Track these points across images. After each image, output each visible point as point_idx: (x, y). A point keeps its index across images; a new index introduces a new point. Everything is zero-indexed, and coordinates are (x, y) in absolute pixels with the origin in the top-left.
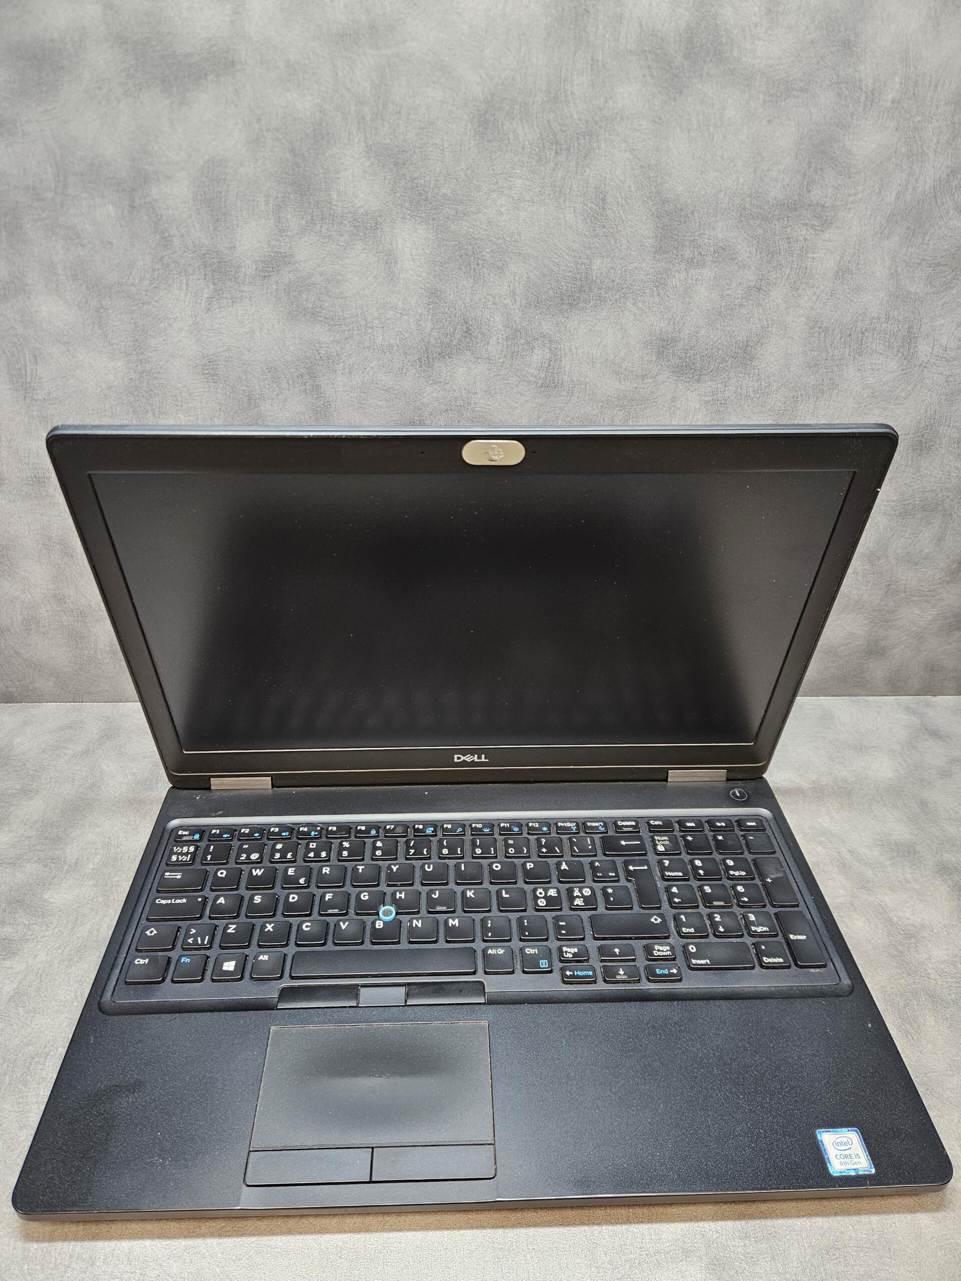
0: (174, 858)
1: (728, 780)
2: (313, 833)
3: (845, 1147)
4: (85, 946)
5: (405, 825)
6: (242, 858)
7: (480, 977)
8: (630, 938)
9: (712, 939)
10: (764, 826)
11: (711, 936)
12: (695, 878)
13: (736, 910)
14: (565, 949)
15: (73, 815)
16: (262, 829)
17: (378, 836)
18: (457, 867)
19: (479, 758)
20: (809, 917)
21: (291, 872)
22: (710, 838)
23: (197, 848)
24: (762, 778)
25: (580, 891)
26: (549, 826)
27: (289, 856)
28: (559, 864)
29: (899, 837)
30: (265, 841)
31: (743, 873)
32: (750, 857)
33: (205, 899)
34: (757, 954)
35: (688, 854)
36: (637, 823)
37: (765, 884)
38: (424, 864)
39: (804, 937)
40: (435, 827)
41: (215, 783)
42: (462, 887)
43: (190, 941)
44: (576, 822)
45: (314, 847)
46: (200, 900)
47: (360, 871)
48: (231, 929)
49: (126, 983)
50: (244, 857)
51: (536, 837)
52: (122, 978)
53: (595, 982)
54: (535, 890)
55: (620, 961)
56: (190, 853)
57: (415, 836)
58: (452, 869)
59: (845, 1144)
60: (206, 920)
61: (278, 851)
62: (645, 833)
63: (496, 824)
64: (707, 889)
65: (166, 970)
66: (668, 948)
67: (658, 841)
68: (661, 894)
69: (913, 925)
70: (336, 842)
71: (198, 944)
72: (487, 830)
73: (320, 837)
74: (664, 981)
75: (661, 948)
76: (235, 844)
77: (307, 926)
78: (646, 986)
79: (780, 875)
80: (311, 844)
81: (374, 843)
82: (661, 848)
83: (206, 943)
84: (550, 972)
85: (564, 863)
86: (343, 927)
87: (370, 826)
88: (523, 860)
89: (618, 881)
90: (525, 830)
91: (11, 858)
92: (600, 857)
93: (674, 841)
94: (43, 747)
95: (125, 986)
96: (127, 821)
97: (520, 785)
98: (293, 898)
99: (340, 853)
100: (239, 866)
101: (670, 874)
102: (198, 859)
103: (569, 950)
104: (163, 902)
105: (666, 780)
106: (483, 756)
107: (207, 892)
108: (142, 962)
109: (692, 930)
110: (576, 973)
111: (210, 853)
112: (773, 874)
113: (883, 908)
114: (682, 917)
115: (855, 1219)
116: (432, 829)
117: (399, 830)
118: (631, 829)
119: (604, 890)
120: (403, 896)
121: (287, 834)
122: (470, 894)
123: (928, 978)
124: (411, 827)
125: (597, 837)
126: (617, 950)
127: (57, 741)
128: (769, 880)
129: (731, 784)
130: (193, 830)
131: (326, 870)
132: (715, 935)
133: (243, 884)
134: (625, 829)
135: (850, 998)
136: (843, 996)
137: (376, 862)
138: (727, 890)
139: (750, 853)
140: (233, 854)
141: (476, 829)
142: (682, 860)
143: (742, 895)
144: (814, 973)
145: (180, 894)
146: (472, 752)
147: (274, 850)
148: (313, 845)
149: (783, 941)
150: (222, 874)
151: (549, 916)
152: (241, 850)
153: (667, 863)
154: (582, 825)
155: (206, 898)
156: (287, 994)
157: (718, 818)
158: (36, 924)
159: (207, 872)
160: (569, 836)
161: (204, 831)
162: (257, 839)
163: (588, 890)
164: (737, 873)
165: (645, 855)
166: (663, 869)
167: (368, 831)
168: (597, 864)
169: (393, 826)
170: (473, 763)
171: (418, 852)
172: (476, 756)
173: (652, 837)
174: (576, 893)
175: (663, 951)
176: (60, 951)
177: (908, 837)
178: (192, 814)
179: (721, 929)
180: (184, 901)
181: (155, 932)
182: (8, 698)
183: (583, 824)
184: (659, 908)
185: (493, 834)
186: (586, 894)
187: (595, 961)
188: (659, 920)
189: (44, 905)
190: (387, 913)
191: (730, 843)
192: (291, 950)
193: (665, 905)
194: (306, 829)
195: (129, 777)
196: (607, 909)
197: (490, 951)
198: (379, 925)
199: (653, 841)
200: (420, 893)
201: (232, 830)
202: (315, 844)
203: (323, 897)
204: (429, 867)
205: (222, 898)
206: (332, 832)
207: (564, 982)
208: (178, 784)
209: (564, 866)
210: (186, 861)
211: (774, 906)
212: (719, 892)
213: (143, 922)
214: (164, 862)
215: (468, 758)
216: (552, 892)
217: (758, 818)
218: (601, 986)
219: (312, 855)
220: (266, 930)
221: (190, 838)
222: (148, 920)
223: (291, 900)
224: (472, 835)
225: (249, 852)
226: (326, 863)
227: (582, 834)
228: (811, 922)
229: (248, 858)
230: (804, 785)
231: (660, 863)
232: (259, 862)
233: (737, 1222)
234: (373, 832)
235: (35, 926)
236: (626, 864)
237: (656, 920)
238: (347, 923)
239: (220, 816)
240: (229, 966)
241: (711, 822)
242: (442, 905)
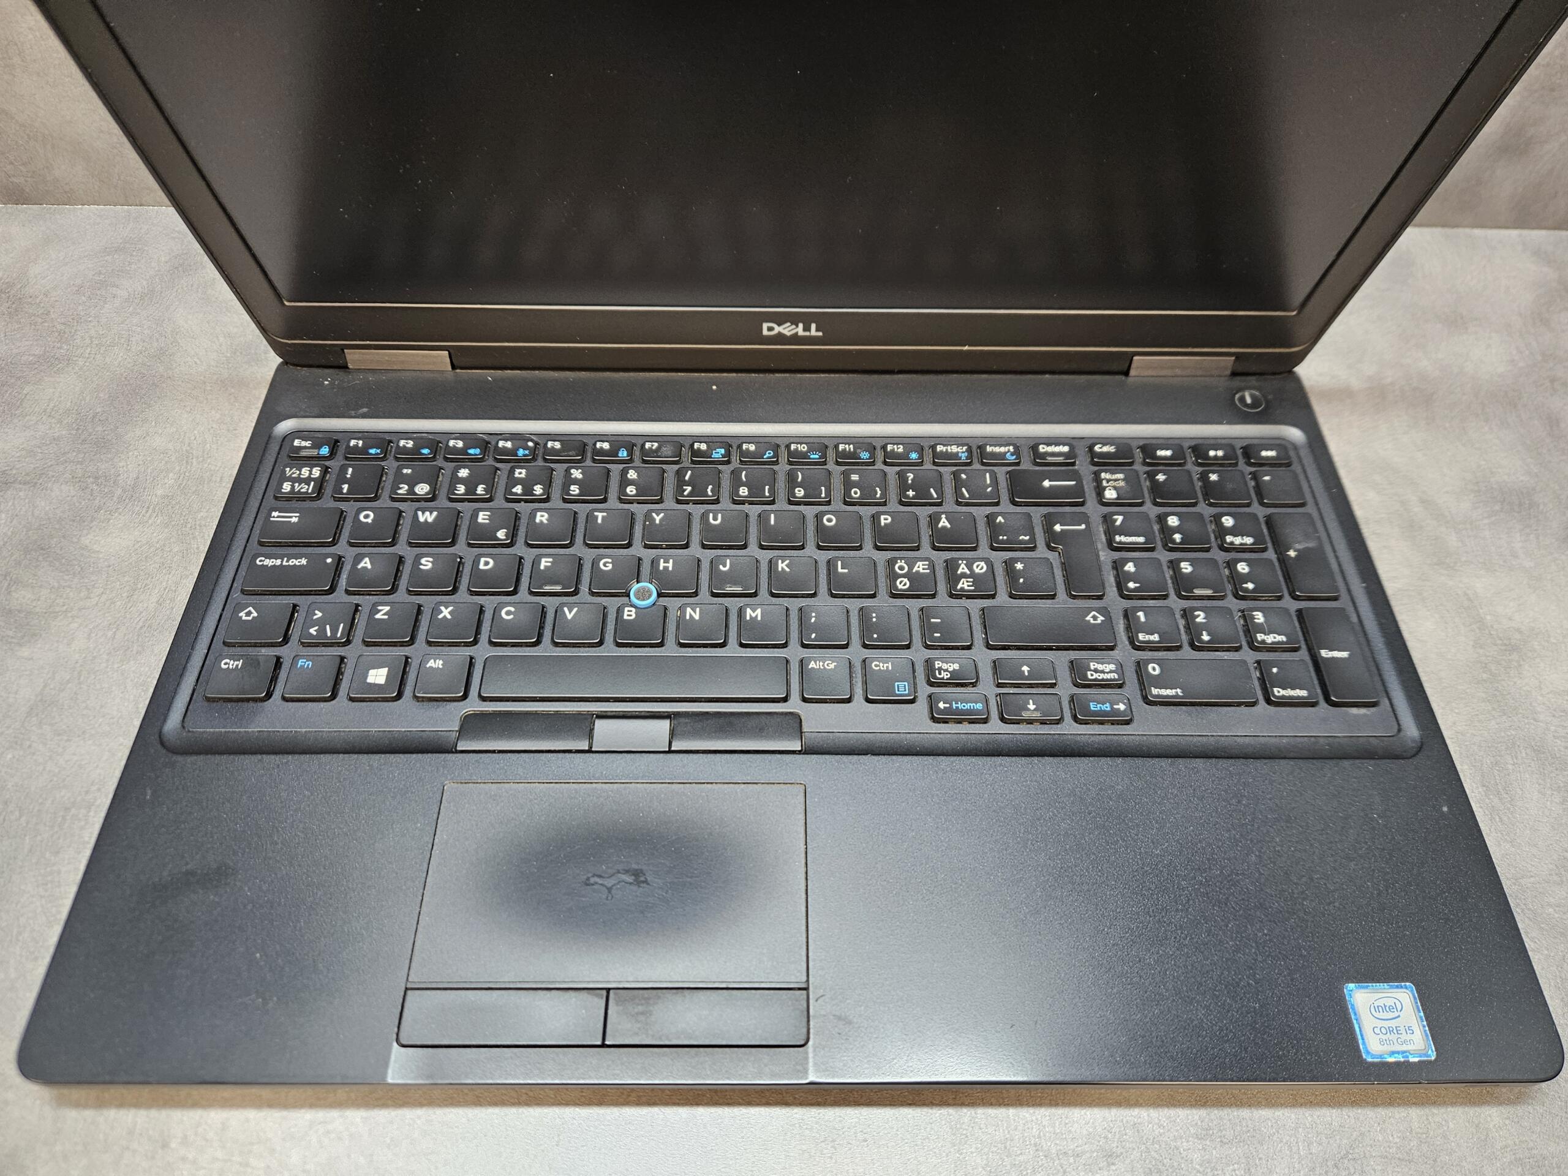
0: (287, 487)
1: (1234, 374)
2: (521, 452)
3: (1391, 1015)
4: (150, 626)
5: (678, 443)
6: (400, 492)
7: (794, 705)
8: (1050, 649)
9: (1187, 652)
10: (1289, 457)
11: (1186, 647)
12: (1165, 546)
13: (1231, 602)
14: (938, 664)
15: (129, 403)
16: (435, 443)
17: (631, 461)
18: (762, 518)
19: (807, 328)
20: (1354, 619)
21: (483, 517)
22: (1196, 477)
23: (325, 471)
24: (1290, 372)
25: (969, 566)
26: (921, 450)
27: (480, 490)
28: (934, 520)
29: (1506, 477)
30: (440, 462)
31: (1249, 540)
32: (1261, 512)
33: (339, 561)
34: (1262, 680)
35: (1156, 504)
36: (1071, 446)
37: (1283, 560)
38: (707, 512)
39: (1344, 654)
40: (728, 447)
41: (353, 357)
42: (771, 554)
43: (313, 631)
44: (967, 445)
45: (523, 476)
46: (329, 560)
47: (599, 521)
48: (383, 613)
49: (208, 700)
50: (404, 489)
51: (898, 469)
52: (200, 690)
53: (985, 721)
54: (891, 563)
55: (1031, 686)
56: (313, 480)
57: (693, 462)
58: (753, 520)
59: (1391, 1009)
60: (340, 595)
61: (462, 481)
62: (1083, 466)
63: (831, 445)
64: (1186, 567)
65: (274, 679)
66: (1112, 667)
67: (1108, 481)
68: (1105, 573)
69: (1519, 631)
70: (560, 468)
71: (326, 637)
72: (815, 456)
73: (534, 459)
74: (1102, 723)
75: (1100, 667)
76: (390, 465)
77: (508, 613)
78: (1069, 729)
79: (1311, 544)
80: (518, 471)
81: (624, 473)
82: (1110, 494)
83: (339, 635)
84: (912, 701)
85: (943, 516)
86: (569, 616)
87: (619, 441)
88: (874, 510)
89: (1033, 549)
90: (880, 456)
91: (27, 474)
92: (1006, 506)
93: (1132, 480)
94: (78, 281)
95: (206, 704)
96: (218, 416)
97: (875, 377)
98: (486, 564)
99: (566, 489)
100: (397, 504)
101: (1123, 539)
102: (328, 490)
103: (945, 666)
104: (269, 562)
105: (1126, 373)
106: (813, 326)
107: (342, 548)
108: (232, 664)
109: (1155, 637)
110: (954, 706)
111: (346, 481)
112: (1299, 542)
113: (1469, 599)
114: (1141, 614)
115: (1382, 1112)
116: (723, 451)
117: (667, 450)
118: (1060, 459)
119: (1009, 565)
120: (670, 565)
121: (478, 451)
122: (782, 566)
123: (1535, 720)
124: (687, 446)
125: (1001, 471)
126: (1025, 669)
127: (100, 273)
128: (1292, 553)
129: (1238, 382)
130: (318, 438)
131: (542, 517)
132: (1192, 646)
133: (404, 536)
134: (1050, 459)
135: (1415, 761)
136: (1403, 758)
137: (626, 506)
138: (1218, 569)
139: (1262, 504)
140: (388, 481)
141: (797, 454)
142: (1145, 516)
143: (1246, 578)
144: (1355, 716)
145: (297, 550)
146: (794, 319)
147: (455, 480)
148: (520, 473)
149: (1307, 658)
150: (367, 517)
151: (914, 605)
152: (400, 478)
153: (1119, 519)
154: (978, 451)
155: (340, 557)
156: (473, 724)
157: (1212, 442)
158: (69, 587)
159: (342, 512)
160: (954, 469)
161: (337, 441)
162: (426, 459)
163: (982, 564)
164: (1238, 540)
165: (1082, 504)
166: (1111, 531)
167: (613, 452)
168: (1000, 519)
169: (656, 445)
170: (795, 339)
171: (698, 491)
172: (801, 325)
173: (1097, 475)
174: (963, 569)
175: (1103, 672)
176: (110, 634)
177: (1522, 478)
178: (316, 411)
179: (1206, 637)
180: (304, 561)
181: (255, 614)
182: (17, 196)
183: (979, 447)
184: (1100, 598)
185: (825, 463)
186: (977, 571)
187: (987, 687)
188: (1101, 618)
189: (82, 555)
190: (643, 594)
191: (1230, 486)
192: (482, 651)
193: (1112, 591)
194: (509, 445)
195: (222, 339)
196: (1012, 596)
197: (812, 665)
198: (629, 614)
199: (1098, 480)
200: (699, 560)
201: (385, 441)
202: (524, 471)
203: (536, 562)
204: (715, 519)
205: (367, 559)
206: (554, 452)
207: (934, 720)
208: (292, 358)
209: (944, 523)
210: (307, 493)
211: (1296, 598)
212: (1206, 572)
213: (236, 595)
214: (270, 493)
215: (787, 330)
216: (921, 567)
217: (1281, 445)
218: (995, 727)
219: (518, 489)
220: (440, 617)
221: (314, 452)
222: (243, 592)
223: (482, 567)
224: (790, 463)
225: (412, 483)
226: (542, 505)
227: (977, 466)
228: (1358, 628)
229: (411, 491)
230: (1356, 383)
231: (1107, 519)
232: (432, 497)
233: (1194, 1111)
234: (623, 454)
235: (68, 590)
236: (1049, 522)
237: (1095, 618)
238: (575, 610)
239: (364, 416)
240: (378, 676)
241: (1199, 449)
242: (735, 584)
